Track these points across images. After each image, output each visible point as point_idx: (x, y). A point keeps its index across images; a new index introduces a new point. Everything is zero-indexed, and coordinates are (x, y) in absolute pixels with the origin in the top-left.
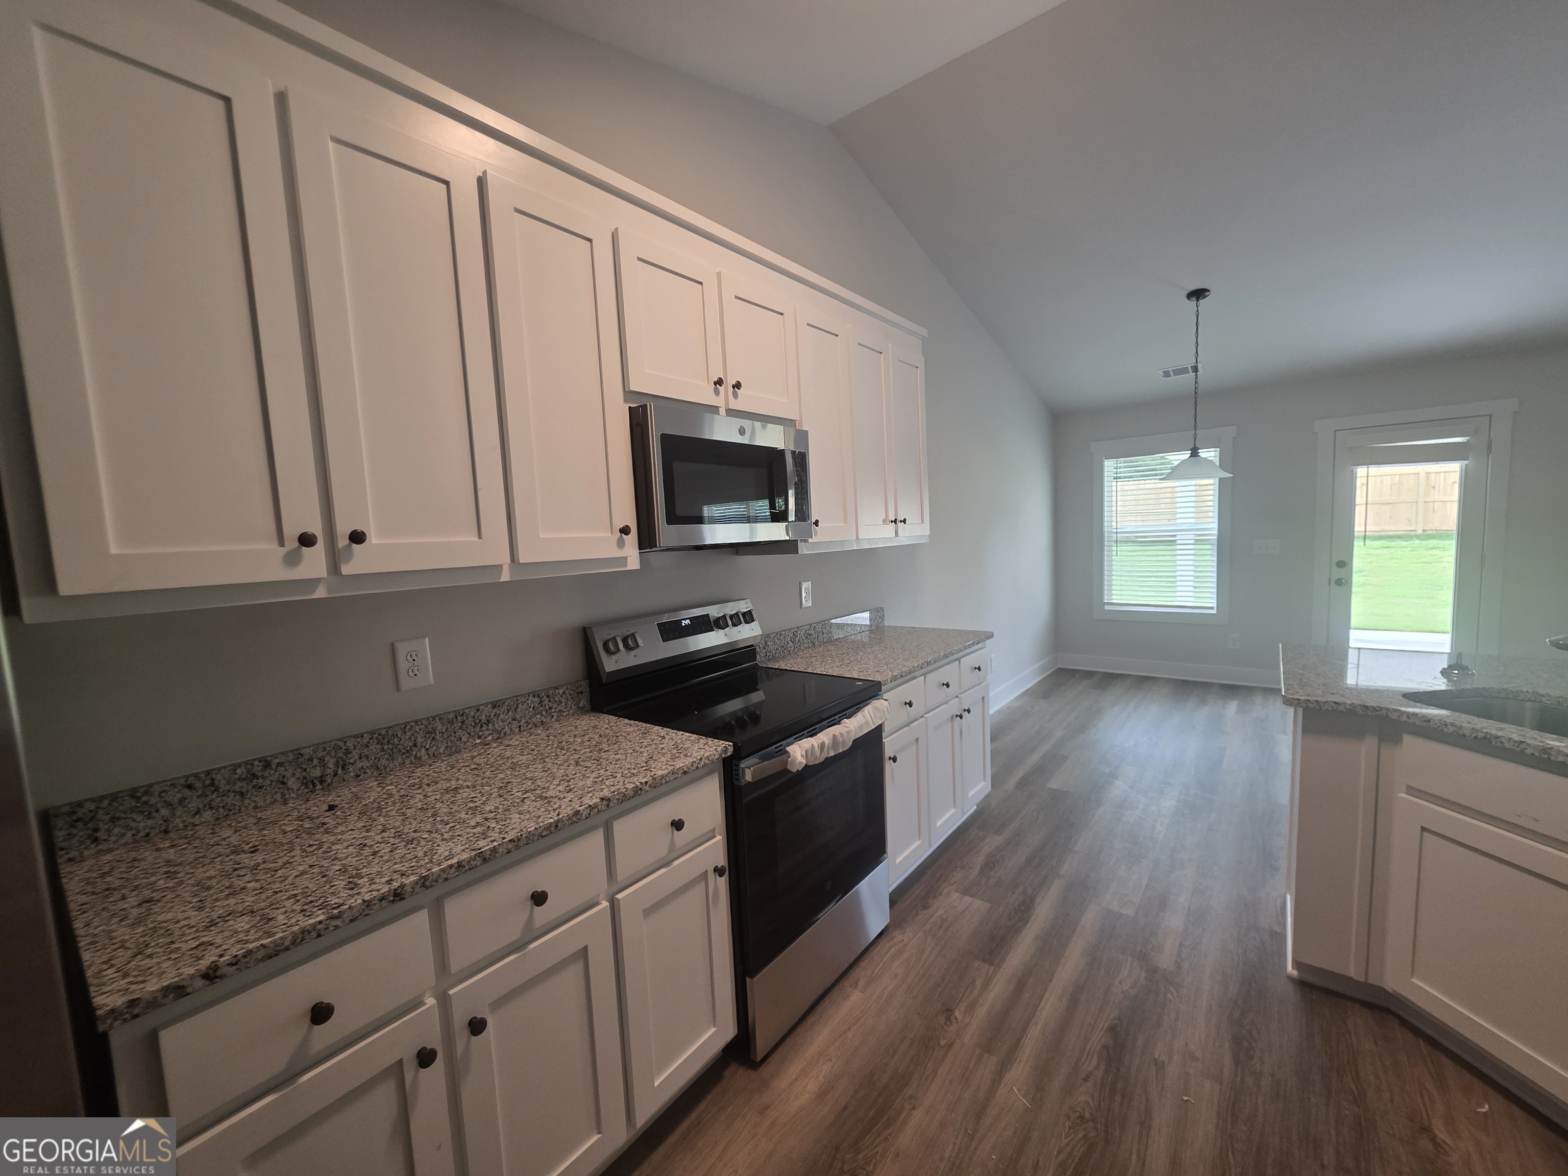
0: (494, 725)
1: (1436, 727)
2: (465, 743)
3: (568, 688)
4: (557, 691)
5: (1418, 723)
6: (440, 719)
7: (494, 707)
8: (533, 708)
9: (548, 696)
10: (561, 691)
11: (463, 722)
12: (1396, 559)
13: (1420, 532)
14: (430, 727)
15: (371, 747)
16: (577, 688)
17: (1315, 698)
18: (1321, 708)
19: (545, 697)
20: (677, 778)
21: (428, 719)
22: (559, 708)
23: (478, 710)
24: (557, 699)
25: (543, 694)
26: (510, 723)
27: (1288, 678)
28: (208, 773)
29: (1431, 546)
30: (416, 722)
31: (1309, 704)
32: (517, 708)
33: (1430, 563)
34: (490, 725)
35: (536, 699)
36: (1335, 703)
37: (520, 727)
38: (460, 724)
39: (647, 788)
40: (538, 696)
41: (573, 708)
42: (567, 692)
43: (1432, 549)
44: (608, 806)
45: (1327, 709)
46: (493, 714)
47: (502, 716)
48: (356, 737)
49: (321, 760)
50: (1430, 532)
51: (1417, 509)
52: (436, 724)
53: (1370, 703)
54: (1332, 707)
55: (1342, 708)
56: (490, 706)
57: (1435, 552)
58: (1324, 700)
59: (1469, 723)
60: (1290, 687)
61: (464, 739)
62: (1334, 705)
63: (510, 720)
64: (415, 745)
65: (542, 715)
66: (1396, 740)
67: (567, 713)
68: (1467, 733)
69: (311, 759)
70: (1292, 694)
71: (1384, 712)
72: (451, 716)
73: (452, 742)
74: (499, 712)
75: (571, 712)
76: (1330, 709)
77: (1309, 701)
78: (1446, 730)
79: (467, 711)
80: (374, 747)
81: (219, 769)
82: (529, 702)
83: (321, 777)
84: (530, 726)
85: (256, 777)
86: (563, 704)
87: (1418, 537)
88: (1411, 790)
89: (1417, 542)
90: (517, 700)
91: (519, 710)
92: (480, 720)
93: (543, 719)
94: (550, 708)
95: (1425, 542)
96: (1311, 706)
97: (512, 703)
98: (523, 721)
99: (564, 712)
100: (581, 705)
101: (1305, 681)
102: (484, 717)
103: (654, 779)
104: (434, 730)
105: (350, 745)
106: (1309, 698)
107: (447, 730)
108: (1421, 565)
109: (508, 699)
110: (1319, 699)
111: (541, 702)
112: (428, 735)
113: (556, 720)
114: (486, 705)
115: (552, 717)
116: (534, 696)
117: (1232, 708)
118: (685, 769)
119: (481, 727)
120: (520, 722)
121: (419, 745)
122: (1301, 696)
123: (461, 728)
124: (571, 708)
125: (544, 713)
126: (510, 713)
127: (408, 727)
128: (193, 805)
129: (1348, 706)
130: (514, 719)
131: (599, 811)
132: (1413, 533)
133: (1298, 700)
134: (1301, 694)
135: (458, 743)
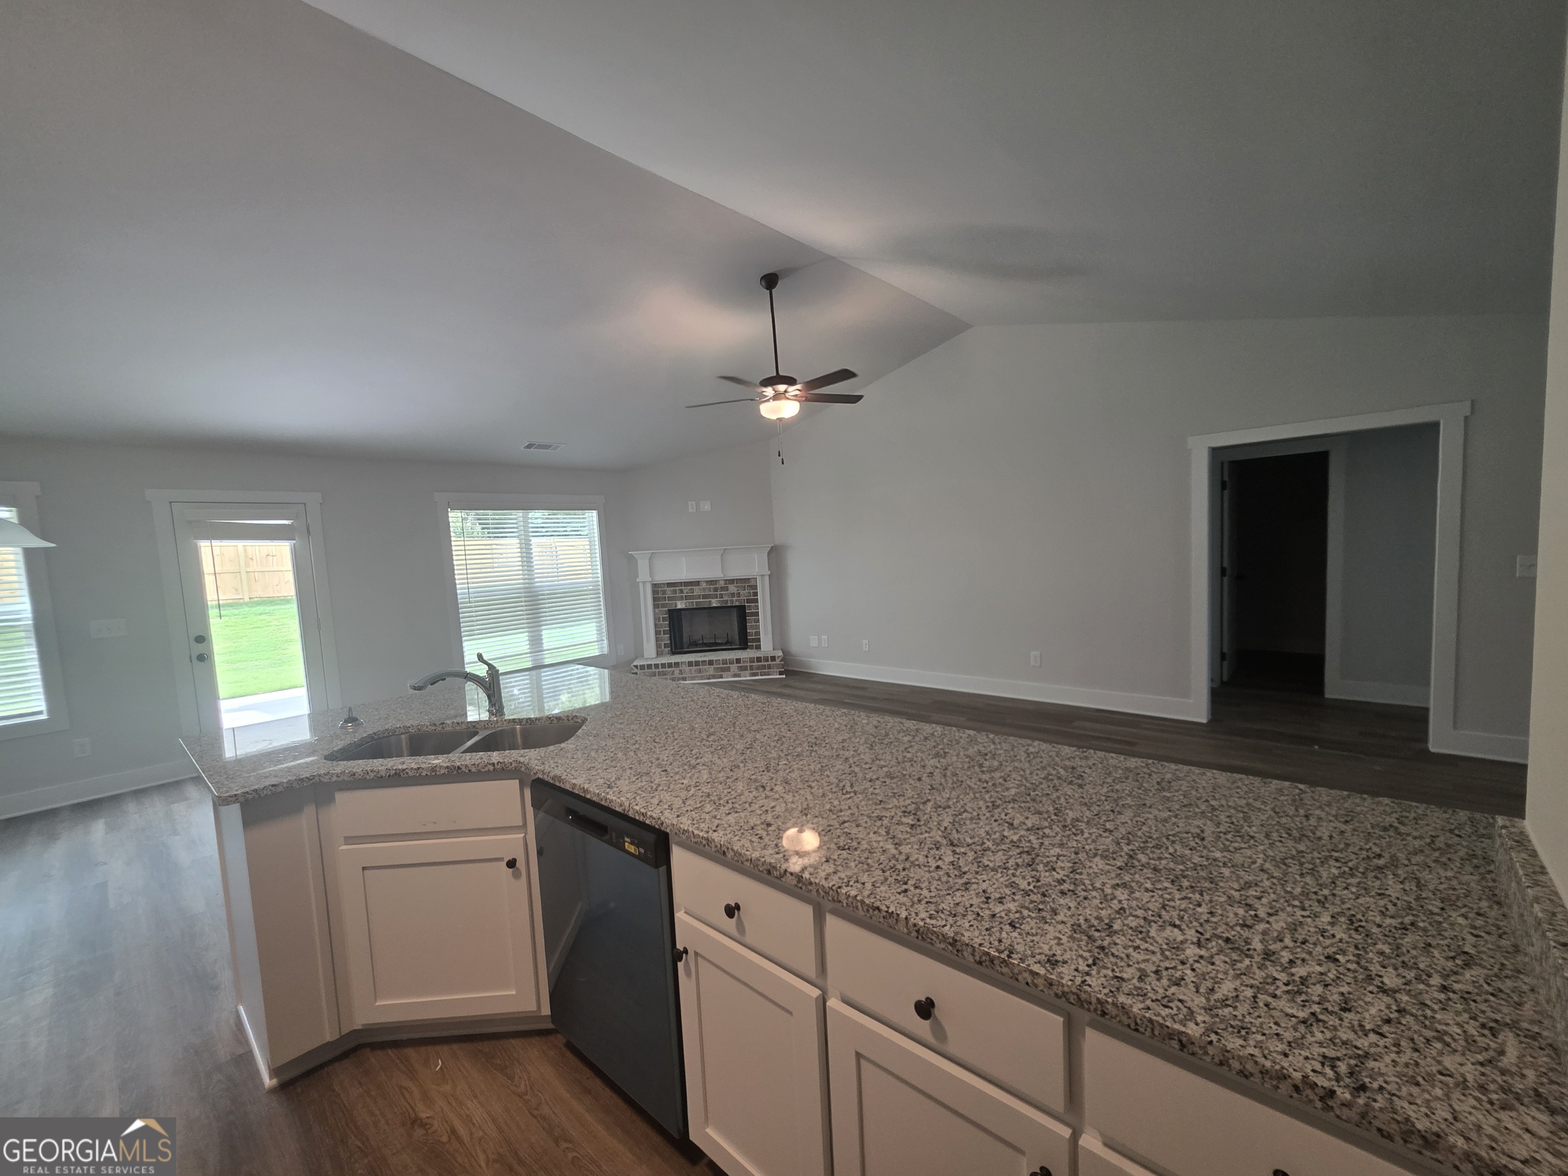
1: (360, 777)
5: (346, 778)
12: (231, 626)
13: (247, 600)
17: (252, 788)
18: (260, 795)
27: (212, 775)
29: (259, 612)
31: (248, 796)
33: (261, 628)
36: (273, 786)
43: (260, 614)
45: (266, 795)
50: (256, 599)
51: (241, 579)
53: (305, 775)
54: (271, 790)
55: (280, 789)
57: (263, 617)
58: (262, 787)
59: (382, 765)
60: (220, 785)
62: (272, 788)
66: (331, 800)
68: (383, 774)
70: (228, 792)
71: (317, 778)
76: (269, 793)
77: (247, 792)
78: (368, 777)
87: (246, 604)
88: (349, 840)
89: (247, 609)
95: (254, 609)
96: (250, 797)
101: (232, 772)
106: (247, 790)
108: (254, 630)
110: (256, 787)
117: (98, 829)
122: (237, 791)
129: (285, 785)
132: (241, 601)
133: (236, 795)
134: (236, 788)
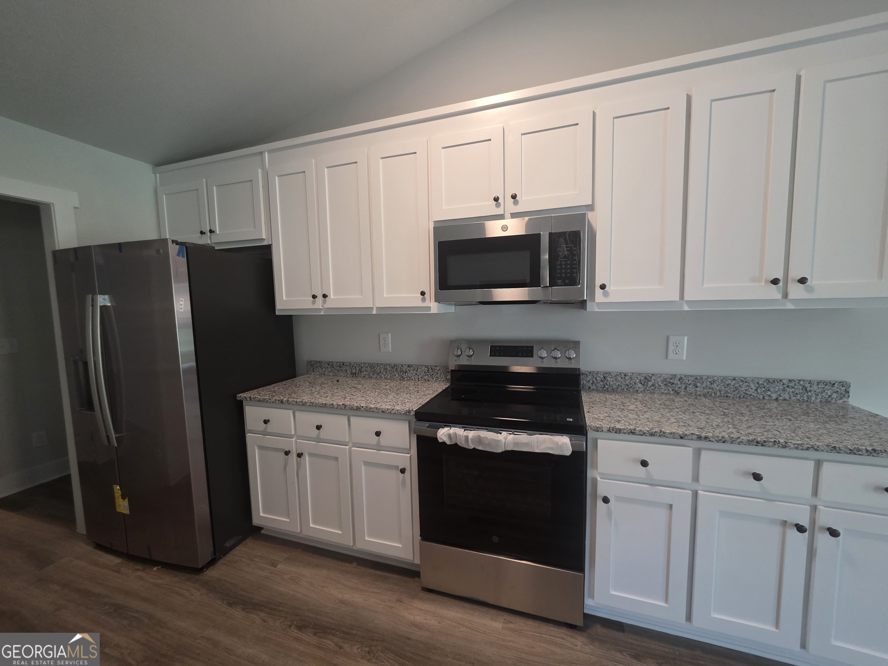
0: (408, 374)
2: (397, 377)
3: (441, 368)
4: (436, 368)
6: (389, 365)
7: (409, 366)
8: (425, 372)
9: (432, 369)
10: (438, 368)
11: (396, 369)
14: (386, 367)
15: (368, 368)
16: (446, 369)
19: (430, 369)
20: (378, 412)
21: (385, 364)
22: (436, 376)
23: (402, 366)
24: (436, 371)
25: (429, 367)
26: (414, 375)
28: (332, 362)
30: (381, 364)
32: (417, 370)
34: (406, 373)
35: (426, 368)
37: (418, 378)
38: (395, 369)
39: (363, 409)
40: (427, 367)
41: (444, 378)
42: (441, 369)
44: (345, 408)
46: (408, 369)
47: (411, 371)
48: (364, 363)
49: (355, 367)
52: (387, 367)
56: (407, 366)
61: (397, 376)
63: (415, 374)
64: (381, 372)
65: (429, 377)
67: (440, 379)
69: (353, 366)
72: (393, 365)
73: (392, 375)
74: (410, 369)
75: (442, 379)
79: (398, 365)
80: (369, 369)
81: (334, 362)
82: (423, 369)
83: (355, 373)
84: (422, 380)
85: (341, 367)
86: (439, 375)
90: (418, 366)
91: (418, 371)
92: (403, 370)
93: (429, 378)
94: (432, 375)
97: (416, 367)
98: (420, 376)
99: (439, 378)
100: (448, 377)
102: (404, 370)
103: (367, 407)
104: (387, 369)
105: (363, 365)
107: (391, 370)
109: (415, 365)
111: (428, 370)
112: (385, 370)
113: (435, 381)
114: (406, 365)
115: (433, 379)
116: (425, 367)
118: (383, 410)
119: (403, 373)
120: (418, 376)
121: (382, 372)
123: (396, 371)
124: (442, 377)
125: (429, 376)
126: (415, 371)
127: (379, 365)
128: (329, 369)
130: (416, 374)
131: (341, 408)
135: (395, 376)
